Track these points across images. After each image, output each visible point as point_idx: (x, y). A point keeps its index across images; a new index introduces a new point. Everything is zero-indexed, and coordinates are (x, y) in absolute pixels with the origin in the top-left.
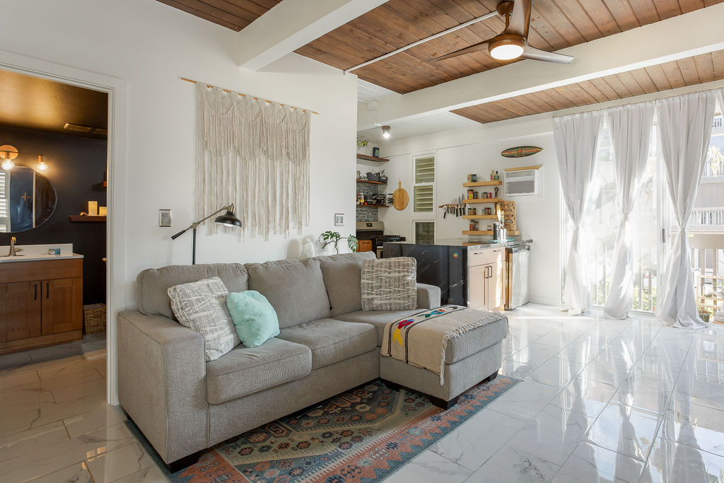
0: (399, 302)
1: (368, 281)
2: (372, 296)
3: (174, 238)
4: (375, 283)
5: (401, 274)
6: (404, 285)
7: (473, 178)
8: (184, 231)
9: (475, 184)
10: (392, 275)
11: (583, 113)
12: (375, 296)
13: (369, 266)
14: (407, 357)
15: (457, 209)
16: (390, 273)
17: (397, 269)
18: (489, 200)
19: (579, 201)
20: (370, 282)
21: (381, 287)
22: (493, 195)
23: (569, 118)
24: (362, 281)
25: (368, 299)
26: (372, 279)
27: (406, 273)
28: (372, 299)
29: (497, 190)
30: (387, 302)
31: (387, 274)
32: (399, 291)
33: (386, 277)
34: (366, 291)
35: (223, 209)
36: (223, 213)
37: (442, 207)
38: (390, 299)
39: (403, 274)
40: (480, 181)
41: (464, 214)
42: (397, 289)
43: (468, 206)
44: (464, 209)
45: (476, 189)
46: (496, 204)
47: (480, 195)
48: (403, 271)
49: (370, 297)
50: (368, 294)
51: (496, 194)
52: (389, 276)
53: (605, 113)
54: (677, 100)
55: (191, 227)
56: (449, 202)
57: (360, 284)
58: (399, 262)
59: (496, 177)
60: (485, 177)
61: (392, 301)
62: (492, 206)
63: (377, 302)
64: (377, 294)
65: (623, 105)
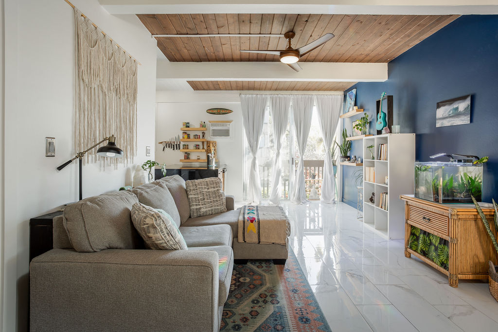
0: (218, 207)
1: (195, 196)
2: (200, 206)
3: (60, 168)
4: (200, 197)
5: (216, 189)
6: (219, 196)
7: (187, 125)
8: (70, 161)
9: (187, 129)
10: (210, 190)
11: (257, 94)
12: (202, 206)
13: (193, 185)
14: (259, 239)
15: (174, 145)
16: (208, 189)
17: (212, 186)
18: (198, 140)
19: (256, 143)
20: (197, 196)
21: (204, 199)
22: (201, 137)
23: (250, 96)
24: (190, 196)
25: (197, 209)
26: (198, 194)
27: (219, 188)
28: (200, 208)
29: (204, 133)
30: (210, 209)
31: (206, 190)
32: (217, 201)
33: (206, 192)
34: (195, 203)
35: (105, 140)
36: (106, 144)
37: (161, 143)
38: (212, 206)
39: (217, 188)
40: (192, 127)
41: (179, 149)
42: (215, 199)
43: (182, 143)
44: (179, 145)
45: (188, 132)
46: (203, 142)
47: (192, 137)
48: (217, 187)
49: (198, 207)
50: (197, 205)
51: (203, 136)
52: (208, 191)
53: (269, 97)
54: (300, 96)
55: (77, 157)
56: (168, 140)
57: (188, 199)
58: (212, 181)
59: (203, 125)
60: (195, 124)
61: (213, 208)
62: (200, 144)
63: (203, 210)
64: (202, 205)
65: (277, 94)
